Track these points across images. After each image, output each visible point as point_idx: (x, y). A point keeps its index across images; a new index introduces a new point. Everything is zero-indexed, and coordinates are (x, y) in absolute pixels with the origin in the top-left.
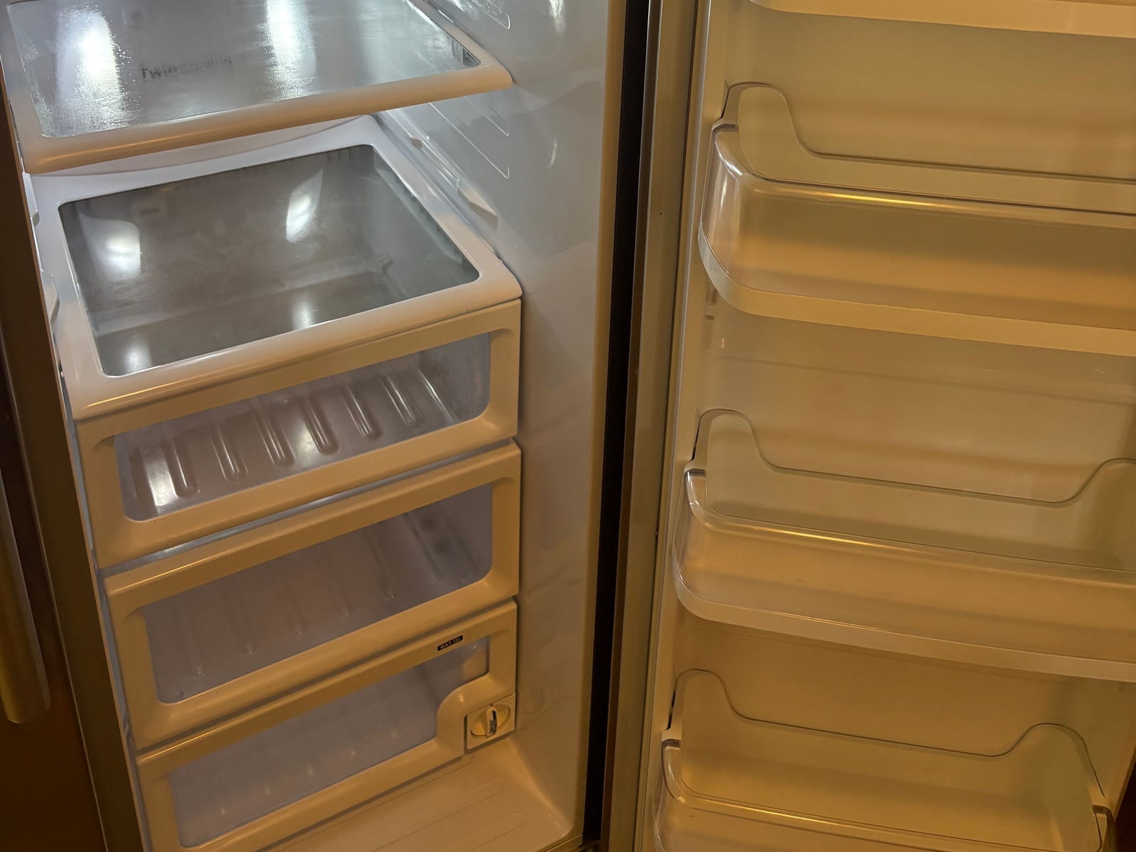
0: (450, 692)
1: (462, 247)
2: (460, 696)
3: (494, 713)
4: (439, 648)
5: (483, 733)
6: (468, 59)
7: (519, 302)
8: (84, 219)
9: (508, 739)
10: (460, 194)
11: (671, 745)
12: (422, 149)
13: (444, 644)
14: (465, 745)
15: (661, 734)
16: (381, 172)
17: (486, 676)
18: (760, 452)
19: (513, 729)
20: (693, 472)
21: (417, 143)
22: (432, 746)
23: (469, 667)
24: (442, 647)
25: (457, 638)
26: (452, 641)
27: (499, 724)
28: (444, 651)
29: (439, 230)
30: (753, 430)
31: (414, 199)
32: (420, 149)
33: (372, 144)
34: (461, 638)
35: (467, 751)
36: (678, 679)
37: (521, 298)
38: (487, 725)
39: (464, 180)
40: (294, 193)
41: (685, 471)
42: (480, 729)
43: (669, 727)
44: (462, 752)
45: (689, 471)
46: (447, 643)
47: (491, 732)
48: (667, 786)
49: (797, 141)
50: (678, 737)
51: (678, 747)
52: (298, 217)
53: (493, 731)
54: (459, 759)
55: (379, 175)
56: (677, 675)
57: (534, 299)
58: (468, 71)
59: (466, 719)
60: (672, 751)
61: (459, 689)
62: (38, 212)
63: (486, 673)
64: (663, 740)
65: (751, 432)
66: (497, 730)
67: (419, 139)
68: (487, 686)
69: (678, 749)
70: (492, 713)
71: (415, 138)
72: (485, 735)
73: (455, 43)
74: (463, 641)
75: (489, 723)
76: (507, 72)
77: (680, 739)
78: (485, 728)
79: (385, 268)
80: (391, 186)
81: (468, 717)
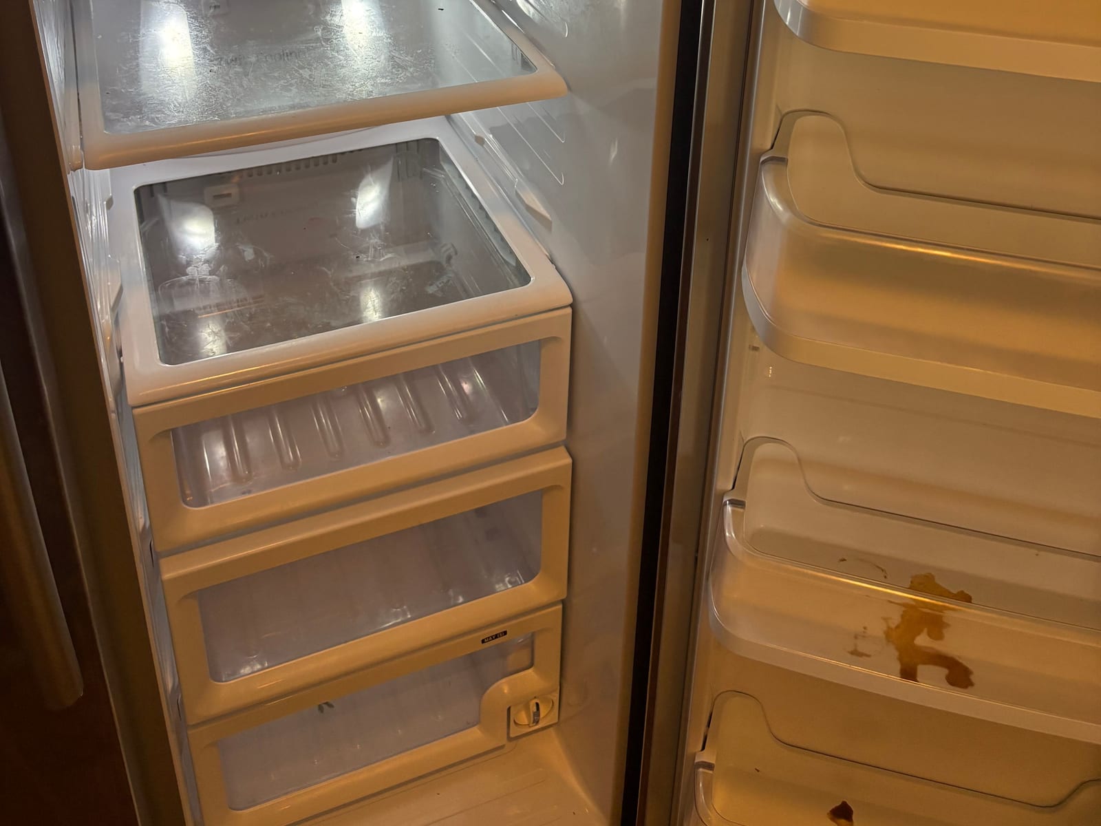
0: (493, 683)
1: (516, 249)
2: (504, 687)
3: (537, 704)
4: (483, 641)
5: (527, 723)
6: (526, 64)
7: (569, 310)
8: (163, 201)
9: (551, 729)
10: (517, 194)
11: (704, 767)
12: (484, 146)
13: (489, 638)
14: (508, 733)
15: (694, 756)
16: (446, 167)
17: (530, 671)
18: (806, 482)
19: (556, 721)
20: (733, 502)
21: (480, 140)
22: (475, 733)
23: (513, 659)
24: (486, 640)
25: (502, 633)
26: (496, 635)
27: (542, 715)
28: (487, 645)
29: (496, 230)
30: (799, 460)
31: (474, 196)
32: (482, 146)
33: (437, 138)
34: (505, 633)
35: (510, 739)
36: (716, 699)
37: (571, 306)
38: (530, 714)
39: (521, 180)
40: (364, 182)
41: (724, 501)
42: (523, 718)
43: (703, 748)
44: (504, 741)
45: (729, 500)
46: (492, 637)
47: (534, 723)
48: (697, 812)
49: (854, 174)
50: (712, 760)
51: (711, 770)
52: (367, 204)
53: (537, 722)
54: (502, 747)
55: (443, 169)
56: (715, 696)
57: (584, 308)
58: (527, 77)
59: (509, 709)
60: (704, 773)
61: (504, 680)
62: (112, 196)
63: (530, 667)
64: (696, 761)
65: (797, 462)
66: (540, 721)
67: (482, 136)
68: (531, 680)
69: (711, 772)
70: (535, 705)
71: (478, 135)
72: (528, 725)
73: (515, 46)
74: (507, 635)
75: (532, 714)
76: (563, 81)
77: (714, 762)
78: (529, 720)
79: (449, 258)
80: (454, 180)
81: (512, 710)
